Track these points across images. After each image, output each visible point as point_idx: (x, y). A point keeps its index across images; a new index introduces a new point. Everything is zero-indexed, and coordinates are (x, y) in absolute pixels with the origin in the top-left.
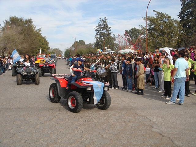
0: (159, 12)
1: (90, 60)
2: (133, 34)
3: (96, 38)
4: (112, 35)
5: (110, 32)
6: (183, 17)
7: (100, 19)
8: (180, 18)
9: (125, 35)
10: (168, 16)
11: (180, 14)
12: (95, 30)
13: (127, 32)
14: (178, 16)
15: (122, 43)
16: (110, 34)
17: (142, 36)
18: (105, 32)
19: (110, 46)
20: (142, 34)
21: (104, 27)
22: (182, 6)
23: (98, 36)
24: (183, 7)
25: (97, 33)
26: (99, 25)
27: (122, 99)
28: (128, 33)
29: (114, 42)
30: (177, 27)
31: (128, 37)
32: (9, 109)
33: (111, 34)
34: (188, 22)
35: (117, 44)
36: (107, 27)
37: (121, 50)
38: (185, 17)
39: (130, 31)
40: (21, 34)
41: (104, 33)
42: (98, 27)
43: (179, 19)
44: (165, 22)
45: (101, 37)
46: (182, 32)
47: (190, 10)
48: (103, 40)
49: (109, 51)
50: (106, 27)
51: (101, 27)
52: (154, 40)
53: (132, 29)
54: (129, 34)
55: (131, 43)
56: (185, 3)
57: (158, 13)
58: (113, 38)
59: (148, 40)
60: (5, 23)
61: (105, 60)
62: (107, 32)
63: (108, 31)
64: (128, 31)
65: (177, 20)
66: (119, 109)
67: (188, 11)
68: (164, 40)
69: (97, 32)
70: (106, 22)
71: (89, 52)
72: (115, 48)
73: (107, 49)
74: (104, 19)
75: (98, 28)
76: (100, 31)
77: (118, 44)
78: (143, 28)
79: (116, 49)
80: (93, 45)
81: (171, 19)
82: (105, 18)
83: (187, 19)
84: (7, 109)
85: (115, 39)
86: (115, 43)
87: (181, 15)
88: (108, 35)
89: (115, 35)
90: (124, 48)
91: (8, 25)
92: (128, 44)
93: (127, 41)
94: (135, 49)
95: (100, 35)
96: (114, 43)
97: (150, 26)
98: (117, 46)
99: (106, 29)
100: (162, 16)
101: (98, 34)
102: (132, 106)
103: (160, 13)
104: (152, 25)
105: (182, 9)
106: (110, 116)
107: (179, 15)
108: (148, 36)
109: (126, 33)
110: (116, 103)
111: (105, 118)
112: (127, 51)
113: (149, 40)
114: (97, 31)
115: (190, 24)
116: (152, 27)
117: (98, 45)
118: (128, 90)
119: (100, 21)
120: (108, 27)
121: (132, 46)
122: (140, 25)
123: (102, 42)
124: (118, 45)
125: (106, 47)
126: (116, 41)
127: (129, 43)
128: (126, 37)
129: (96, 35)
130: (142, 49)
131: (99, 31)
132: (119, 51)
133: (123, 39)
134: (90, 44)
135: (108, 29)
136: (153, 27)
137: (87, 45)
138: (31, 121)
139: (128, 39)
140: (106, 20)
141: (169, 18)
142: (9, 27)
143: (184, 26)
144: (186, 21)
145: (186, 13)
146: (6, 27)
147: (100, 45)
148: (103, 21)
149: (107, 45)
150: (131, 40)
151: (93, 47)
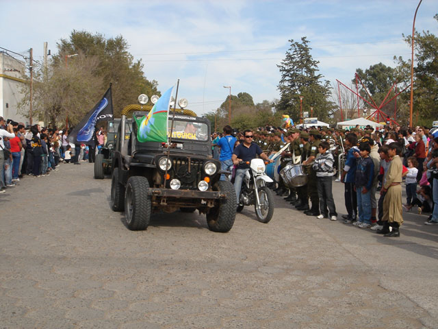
1: (265, 144)
2: (375, 79)
3: (281, 89)
4: (322, 83)
5: (316, 74)
7: (292, 40)
9: (355, 81)
12: (279, 69)
13: (359, 75)
15: (346, 102)
16: (317, 78)
18: (304, 72)
19: (317, 108)
20: (400, 80)
21: (301, 62)
23: (286, 84)
25: (285, 76)
26: (290, 57)
27: (344, 245)
28: (363, 78)
29: (328, 99)
31: (363, 87)
32: (64, 258)
33: (319, 80)
35: (334, 105)
36: (308, 60)
37: (342, 120)
39: (367, 71)
40: (96, 74)
41: (303, 78)
42: (286, 62)
45: (293, 86)
48: (299, 93)
49: (313, 123)
50: (306, 61)
51: (294, 60)
53: (372, 68)
54: (366, 80)
55: (370, 103)
58: (324, 91)
59: (414, 95)
60: (59, 46)
61: (301, 146)
62: (309, 75)
63: (311, 71)
64: (364, 72)
66: (336, 272)
69: (284, 73)
70: (306, 50)
71: (264, 122)
72: (329, 115)
73: (309, 117)
74: (301, 42)
75: (286, 64)
76: (292, 72)
77: (338, 104)
79: (332, 116)
80: (273, 105)
82: (303, 39)
84: (59, 259)
85: (330, 93)
86: (330, 103)
88: (313, 80)
89: (328, 82)
90: (352, 115)
91: (67, 52)
92: (362, 104)
93: (360, 98)
94: (381, 117)
95: (292, 81)
96: (326, 103)
98: (335, 110)
99: (307, 67)
101: (287, 78)
102: (370, 264)
106: (313, 288)
109: (356, 75)
110: (327, 256)
111: (300, 292)
112: (362, 122)
114: (285, 70)
117: (284, 106)
118: (358, 222)
119: (291, 47)
120: (310, 62)
121: (373, 111)
123: (295, 98)
124: (337, 107)
125: (307, 113)
126: (332, 98)
127: (365, 103)
128: (357, 88)
129: (282, 81)
131: (288, 71)
132: (338, 124)
133: (350, 93)
134: (265, 102)
135: (312, 67)
137: (259, 104)
138: (114, 292)
139: (362, 92)
140: (307, 44)
142: (69, 56)
146: (61, 56)
147: (291, 106)
148: (298, 46)
149: (309, 106)
150: (371, 95)
151: (273, 110)
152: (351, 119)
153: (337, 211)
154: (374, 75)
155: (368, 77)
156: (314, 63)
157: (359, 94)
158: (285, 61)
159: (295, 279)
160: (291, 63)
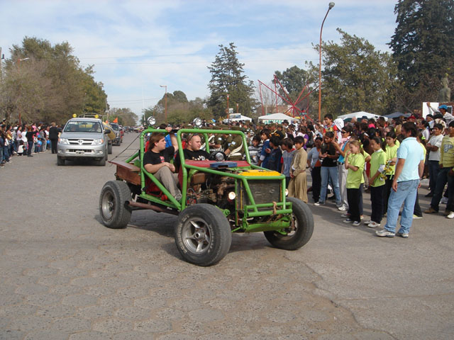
0: (348, 34)
2: (291, 79)
3: (211, 88)
4: (246, 82)
5: (242, 75)
6: (400, 46)
7: (222, 46)
8: (392, 48)
9: (274, 82)
10: (368, 43)
11: (394, 41)
12: (209, 70)
13: (278, 76)
14: (389, 44)
15: (267, 99)
16: (242, 78)
17: (312, 85)
18: (231, 74)
19: (242, 105)
20: (311, 81)
21: (228, 64)
22: (398, 23)
23: (216, 83)
24: (399, 26)
25: (214, 76)
26: (219, 60)
28: (281, 79)
29: (251, 97)
30: (386, 68)
31: (282, 86)
33: (244, 80)
34: (410, 58)
35: (256, 102)
36: (235, 63)
37: (264, 114)
38: (404, 47)
39: (284, 73)
40: (44, 75)
41: (230, 78)
42: (216, 64)
43: (391, 52)
44: (362, 57)
45: (222, 85)
46: (397, 78)
47: (414, 32)
48: (227, 91)
49: (237, 118)
50: (233, 64)
51: (222, 63)
52: (337, 96)
53: (288, 70)
54: (284, 80)
55: (287, 100)
56: (403, 16)
57: (346, 36)
58: (248, 90)
59: (323, 94)
60: (11, 52)
62: (235, 76)
63: (238, 73)
64: (282, 73)
65: (386, 53)
67: (410, 34)
68: (358, 95)
69: (214, 73)
70: (233, 54)
72: (252, 110)
73: (235, 112)
74: (229, 47)
75: (215, 66)
76: (221, 73)
77: (260, 101)
78: (314, 67)
79: (255, 111)
80: (204, 102)
81: (375, 51)
82: (231, 44)
83: (407, 52)
85: (254, 91)
86: (254, 100)
87: (395, 43)
88: (239, 81)
89: (252, 82)
90: (272, 110)
91: (19, 56)
92: (280, 101)
93: (279, 96)
94: (296, 113)
95: (220, 81)
96: (250, 100)
97: (329, 64)
98: (258, 106)
99: (234, 69)
100: (354, 44)
101: (216, 78)
103: (350, 37)
104: (333, 62)
105: (397, 30)
107: (392, 42)
108: (323, 86)
109: (275, 77)
112: (278, 118)
113: (326, 94)
115: (413, 62)
116: (331, 66)
117: (214, 101)
119: (220, 51)
120: (237, 64)
121: (290, 106)
122: (306, 62)
123: (223, 96)
124: (259, 103)
125: (232, 109)
126: (255, 96)
127: (283, 100)
128: (276, 87)
129: (212, 81)
130: (311, 113)
131: (217, 72)
132: (259, 118)
133: (270, 92)
134: (198, 99)
135: (238, 69)
136: (334, 67)
137: (191, 101)
139: (279, 91)
140: (234, 49)
141: (369, 48)
142: (21, 60)
143: (401, 66)
144: (405, 56)
145: (406, 38)
146: (13, 60)
147: (220, 102)
148: (227, 50)
149: (235, 103)
150: (288, 93)
151: (205, 106)
152: (271, 113)
154: (291, 77)
155: (285, 77)
156: (240, 66)
157: (278, 93)
158: (214, 63)
160: (220, 65)
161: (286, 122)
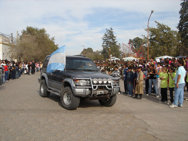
2: (136, 43)
3: (103, 46)
4: (117, 44)
5: (115, 41)
6: (181, 28)
7: (107, 29)
12: (102, 39)
13: (131, 41)
15: (126, 51)
16: (116, 42)
18: (111, 40)
19: (116, 53)
20: (144, 43)
21: (110, 37)
23: (105, 44)
24: (181, 20)
25: (104, 42)
26: (106, 35)
29: (120, 50)
30: (176, 37)
31: (132, 45)
33: (116, 43)
34: (186, 33)
35: (122, 52)
36: (113, 36)
37: (125, 57)
38: (183, 28)
39: (133, 40)
41: (111, 42)
44: (165, 33)
48: (109, 48)
49: (114, 59)
52: (155, 49)
53: (135, 39)
54: (133, 43)
55: (135, 51)
56: (183, 16)
58: (118, 47)
59: (149, 48)
60: (22, 32)
61: (109, 68)
62: (113, 41)
63: (114, 40)
67: (186, 23)
68: (164, 49)
69: (104, 40)
70: (112, 32)
72: (120, 56)
73: (113, 56)
75: (104, 37)
76: (107, 40)
78: (145, 37)
79: (121, 56)
80: (100, 52)
82: (111, 28)
85: (120, 47)
86: (121, 51)
88: (114, 43)
89: (120, 44)
90: (128, 55)
92: (132, 52)
94: (138, 56)
95: (107, 43)
96: (119, 51)
97: (151, 36)
98: (122, 54)
99: (112, 38)
100: (162, 27)
101: (105, 42)
102: (131, 109)
104: (154, 35)
109: (129, 42)
110: (117, 107)
111: (106, 120)
112: (131, 59)
113: (151, 49)
116: (153, 37)
117: (104, 52)
121: (135, 54)
122: (142, 35)
123: (108, 50)
124: (123, 52)
126: (121, 50)
129: (103, 44)
130: (145, 57)
131: (105, 40)
132: (123, 59)
133: (127, 48)
134: (97, 51)
137: (95, 52)
139: (131, 47)
140: (112, 30)
141: (169, 29)
142: (26, 36)
144: (184, 32)
145: (184, 24)
146: (23, 36)
147: (106, 52)
148: (109, 31)
149: (113, 52)
150: (135, 48)
151: (100, 54)
152: (128, 57)
153: (121, 90)
154: (136, 41)
155: (134, 42)
156: (115, 37)
157: (131, 48)
158: (104, 36)
159: (105, 116)
160: (106, 37)
161: (134, 60)
